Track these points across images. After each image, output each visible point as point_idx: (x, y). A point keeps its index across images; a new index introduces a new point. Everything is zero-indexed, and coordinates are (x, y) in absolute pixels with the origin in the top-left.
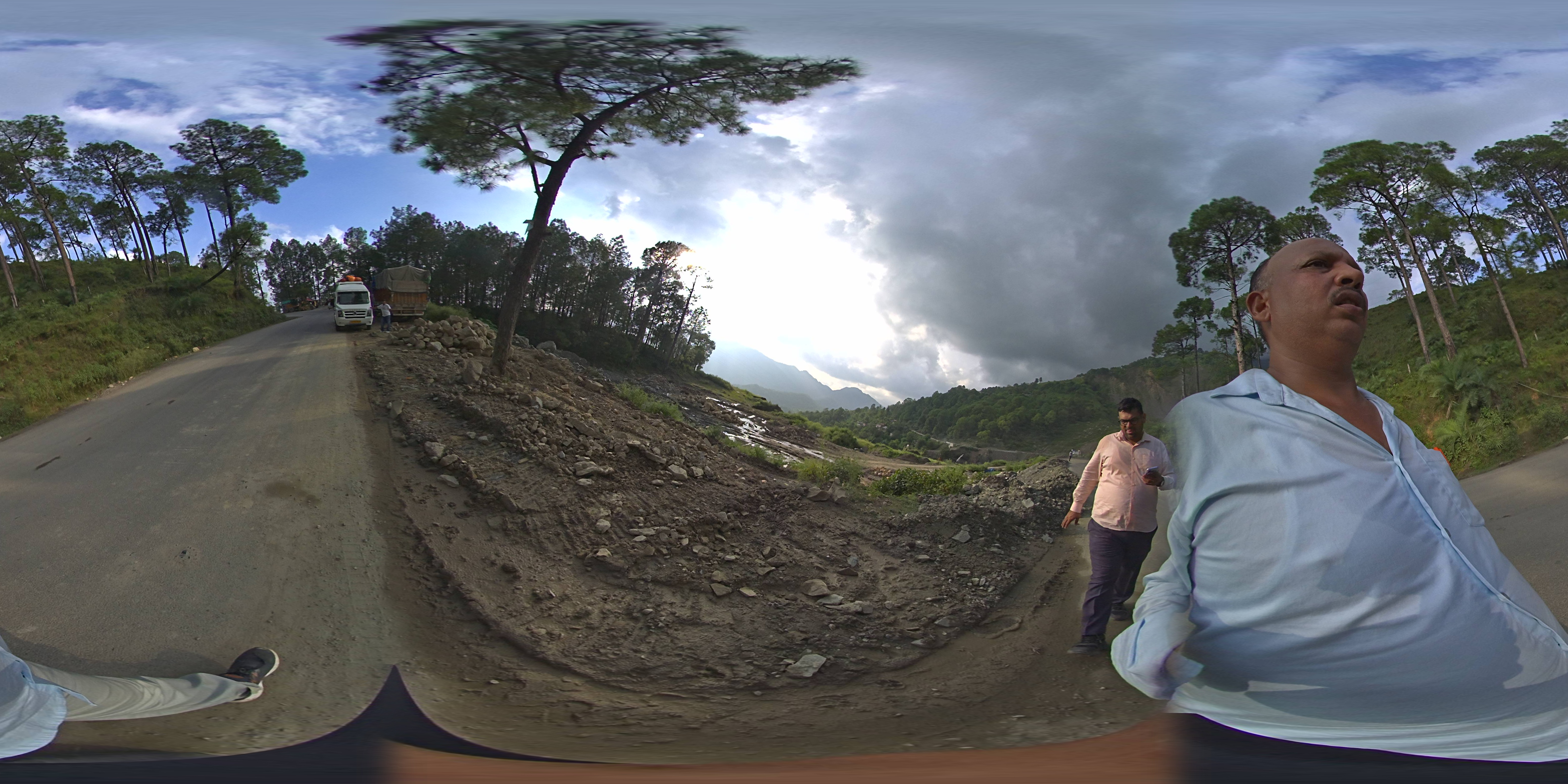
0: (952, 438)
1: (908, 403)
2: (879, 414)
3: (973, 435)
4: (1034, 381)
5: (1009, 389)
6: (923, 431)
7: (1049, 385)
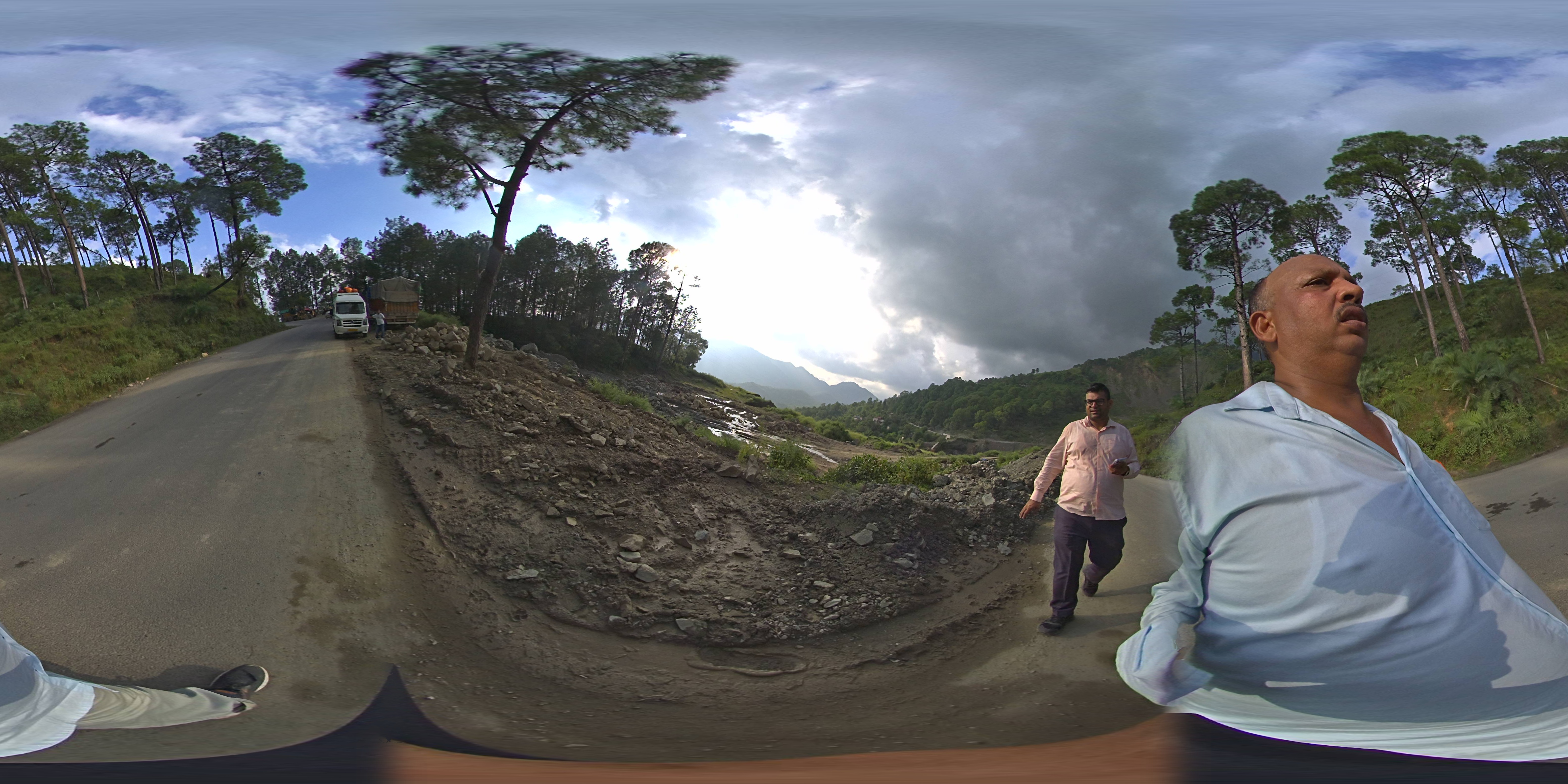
0: (949, 429)
1: (905, 396)
2: (876, 407)
3: (969, 427)
4: (1030, 372)
5: (1006, 379)
6: (920, 423)
7: (1046, 376)
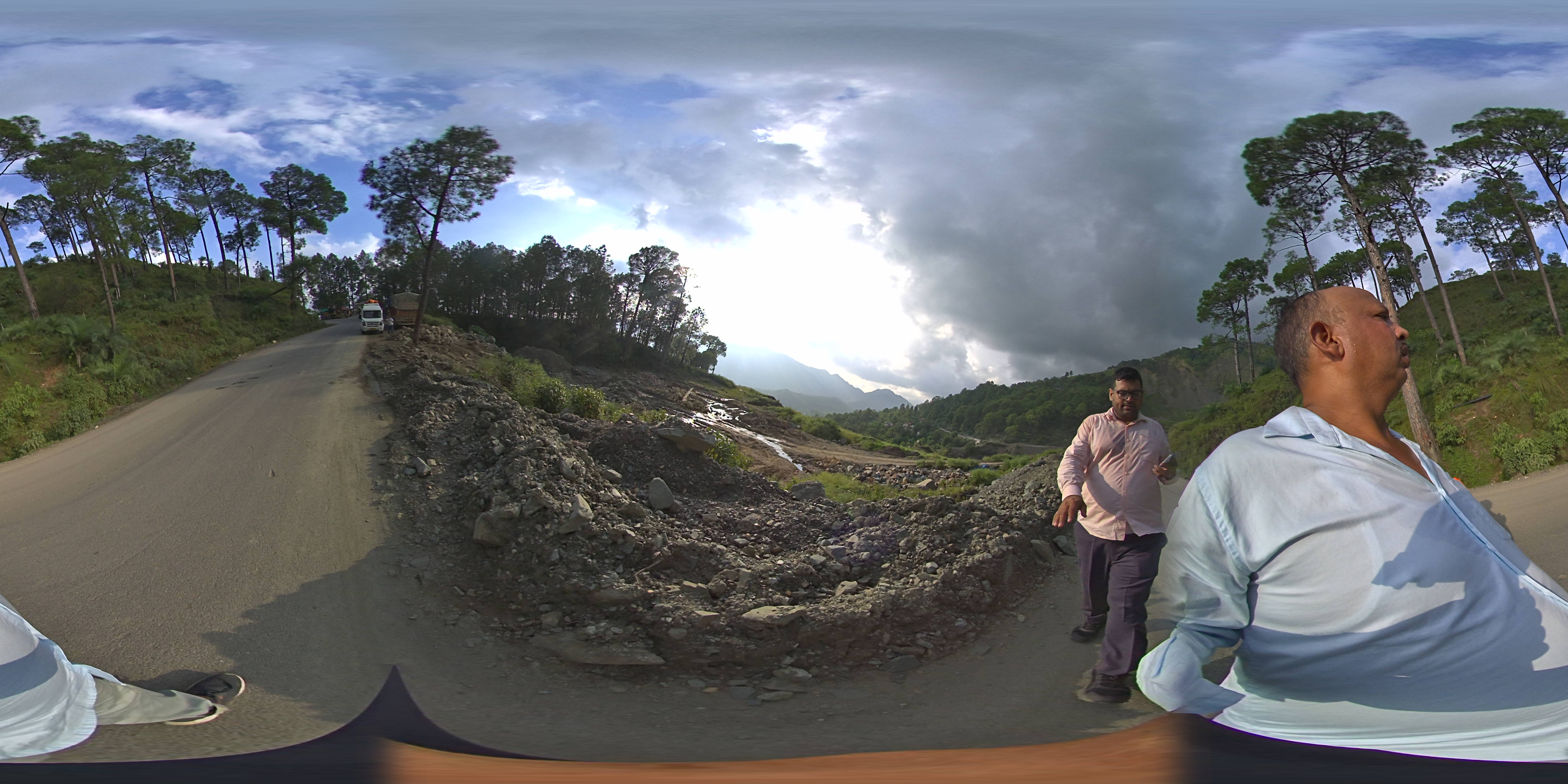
0: (979, 434)
1: (937, 401)
3: (1001, 431)
4: (1064, 375)
5: (1039, 383)
6: (951, 428)
7: (1080, 378)
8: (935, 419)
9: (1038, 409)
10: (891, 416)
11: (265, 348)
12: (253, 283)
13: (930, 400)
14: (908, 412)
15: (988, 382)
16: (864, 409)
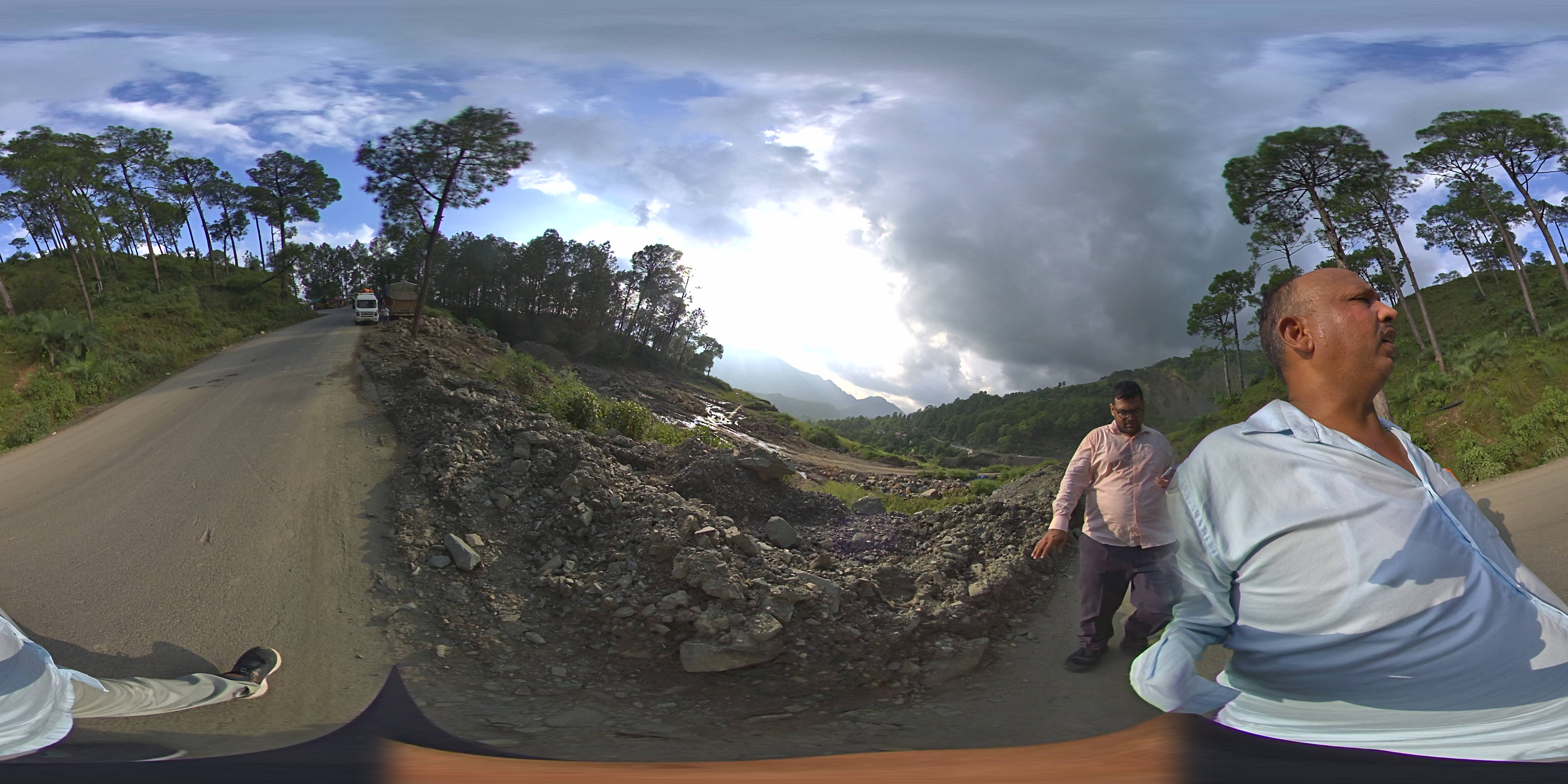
0: (972, 444)
1: (929, 410)
3: (994, 441)
4: (1057, 385)
5: (1032, 394)
6: (944, 437)
7: (1072, 388)
8: (927, 428)
9: (1031, 420)
10: (884, 424)
11: (252, 339)
12: (242, 273)
13: (923, 409)
14: (900, 420)
15: (981, 392)
16: (857, 416)
